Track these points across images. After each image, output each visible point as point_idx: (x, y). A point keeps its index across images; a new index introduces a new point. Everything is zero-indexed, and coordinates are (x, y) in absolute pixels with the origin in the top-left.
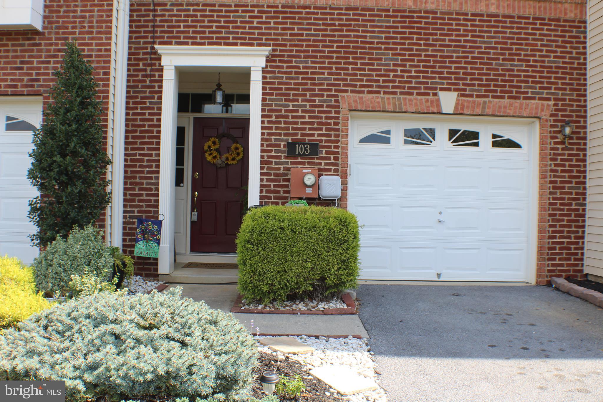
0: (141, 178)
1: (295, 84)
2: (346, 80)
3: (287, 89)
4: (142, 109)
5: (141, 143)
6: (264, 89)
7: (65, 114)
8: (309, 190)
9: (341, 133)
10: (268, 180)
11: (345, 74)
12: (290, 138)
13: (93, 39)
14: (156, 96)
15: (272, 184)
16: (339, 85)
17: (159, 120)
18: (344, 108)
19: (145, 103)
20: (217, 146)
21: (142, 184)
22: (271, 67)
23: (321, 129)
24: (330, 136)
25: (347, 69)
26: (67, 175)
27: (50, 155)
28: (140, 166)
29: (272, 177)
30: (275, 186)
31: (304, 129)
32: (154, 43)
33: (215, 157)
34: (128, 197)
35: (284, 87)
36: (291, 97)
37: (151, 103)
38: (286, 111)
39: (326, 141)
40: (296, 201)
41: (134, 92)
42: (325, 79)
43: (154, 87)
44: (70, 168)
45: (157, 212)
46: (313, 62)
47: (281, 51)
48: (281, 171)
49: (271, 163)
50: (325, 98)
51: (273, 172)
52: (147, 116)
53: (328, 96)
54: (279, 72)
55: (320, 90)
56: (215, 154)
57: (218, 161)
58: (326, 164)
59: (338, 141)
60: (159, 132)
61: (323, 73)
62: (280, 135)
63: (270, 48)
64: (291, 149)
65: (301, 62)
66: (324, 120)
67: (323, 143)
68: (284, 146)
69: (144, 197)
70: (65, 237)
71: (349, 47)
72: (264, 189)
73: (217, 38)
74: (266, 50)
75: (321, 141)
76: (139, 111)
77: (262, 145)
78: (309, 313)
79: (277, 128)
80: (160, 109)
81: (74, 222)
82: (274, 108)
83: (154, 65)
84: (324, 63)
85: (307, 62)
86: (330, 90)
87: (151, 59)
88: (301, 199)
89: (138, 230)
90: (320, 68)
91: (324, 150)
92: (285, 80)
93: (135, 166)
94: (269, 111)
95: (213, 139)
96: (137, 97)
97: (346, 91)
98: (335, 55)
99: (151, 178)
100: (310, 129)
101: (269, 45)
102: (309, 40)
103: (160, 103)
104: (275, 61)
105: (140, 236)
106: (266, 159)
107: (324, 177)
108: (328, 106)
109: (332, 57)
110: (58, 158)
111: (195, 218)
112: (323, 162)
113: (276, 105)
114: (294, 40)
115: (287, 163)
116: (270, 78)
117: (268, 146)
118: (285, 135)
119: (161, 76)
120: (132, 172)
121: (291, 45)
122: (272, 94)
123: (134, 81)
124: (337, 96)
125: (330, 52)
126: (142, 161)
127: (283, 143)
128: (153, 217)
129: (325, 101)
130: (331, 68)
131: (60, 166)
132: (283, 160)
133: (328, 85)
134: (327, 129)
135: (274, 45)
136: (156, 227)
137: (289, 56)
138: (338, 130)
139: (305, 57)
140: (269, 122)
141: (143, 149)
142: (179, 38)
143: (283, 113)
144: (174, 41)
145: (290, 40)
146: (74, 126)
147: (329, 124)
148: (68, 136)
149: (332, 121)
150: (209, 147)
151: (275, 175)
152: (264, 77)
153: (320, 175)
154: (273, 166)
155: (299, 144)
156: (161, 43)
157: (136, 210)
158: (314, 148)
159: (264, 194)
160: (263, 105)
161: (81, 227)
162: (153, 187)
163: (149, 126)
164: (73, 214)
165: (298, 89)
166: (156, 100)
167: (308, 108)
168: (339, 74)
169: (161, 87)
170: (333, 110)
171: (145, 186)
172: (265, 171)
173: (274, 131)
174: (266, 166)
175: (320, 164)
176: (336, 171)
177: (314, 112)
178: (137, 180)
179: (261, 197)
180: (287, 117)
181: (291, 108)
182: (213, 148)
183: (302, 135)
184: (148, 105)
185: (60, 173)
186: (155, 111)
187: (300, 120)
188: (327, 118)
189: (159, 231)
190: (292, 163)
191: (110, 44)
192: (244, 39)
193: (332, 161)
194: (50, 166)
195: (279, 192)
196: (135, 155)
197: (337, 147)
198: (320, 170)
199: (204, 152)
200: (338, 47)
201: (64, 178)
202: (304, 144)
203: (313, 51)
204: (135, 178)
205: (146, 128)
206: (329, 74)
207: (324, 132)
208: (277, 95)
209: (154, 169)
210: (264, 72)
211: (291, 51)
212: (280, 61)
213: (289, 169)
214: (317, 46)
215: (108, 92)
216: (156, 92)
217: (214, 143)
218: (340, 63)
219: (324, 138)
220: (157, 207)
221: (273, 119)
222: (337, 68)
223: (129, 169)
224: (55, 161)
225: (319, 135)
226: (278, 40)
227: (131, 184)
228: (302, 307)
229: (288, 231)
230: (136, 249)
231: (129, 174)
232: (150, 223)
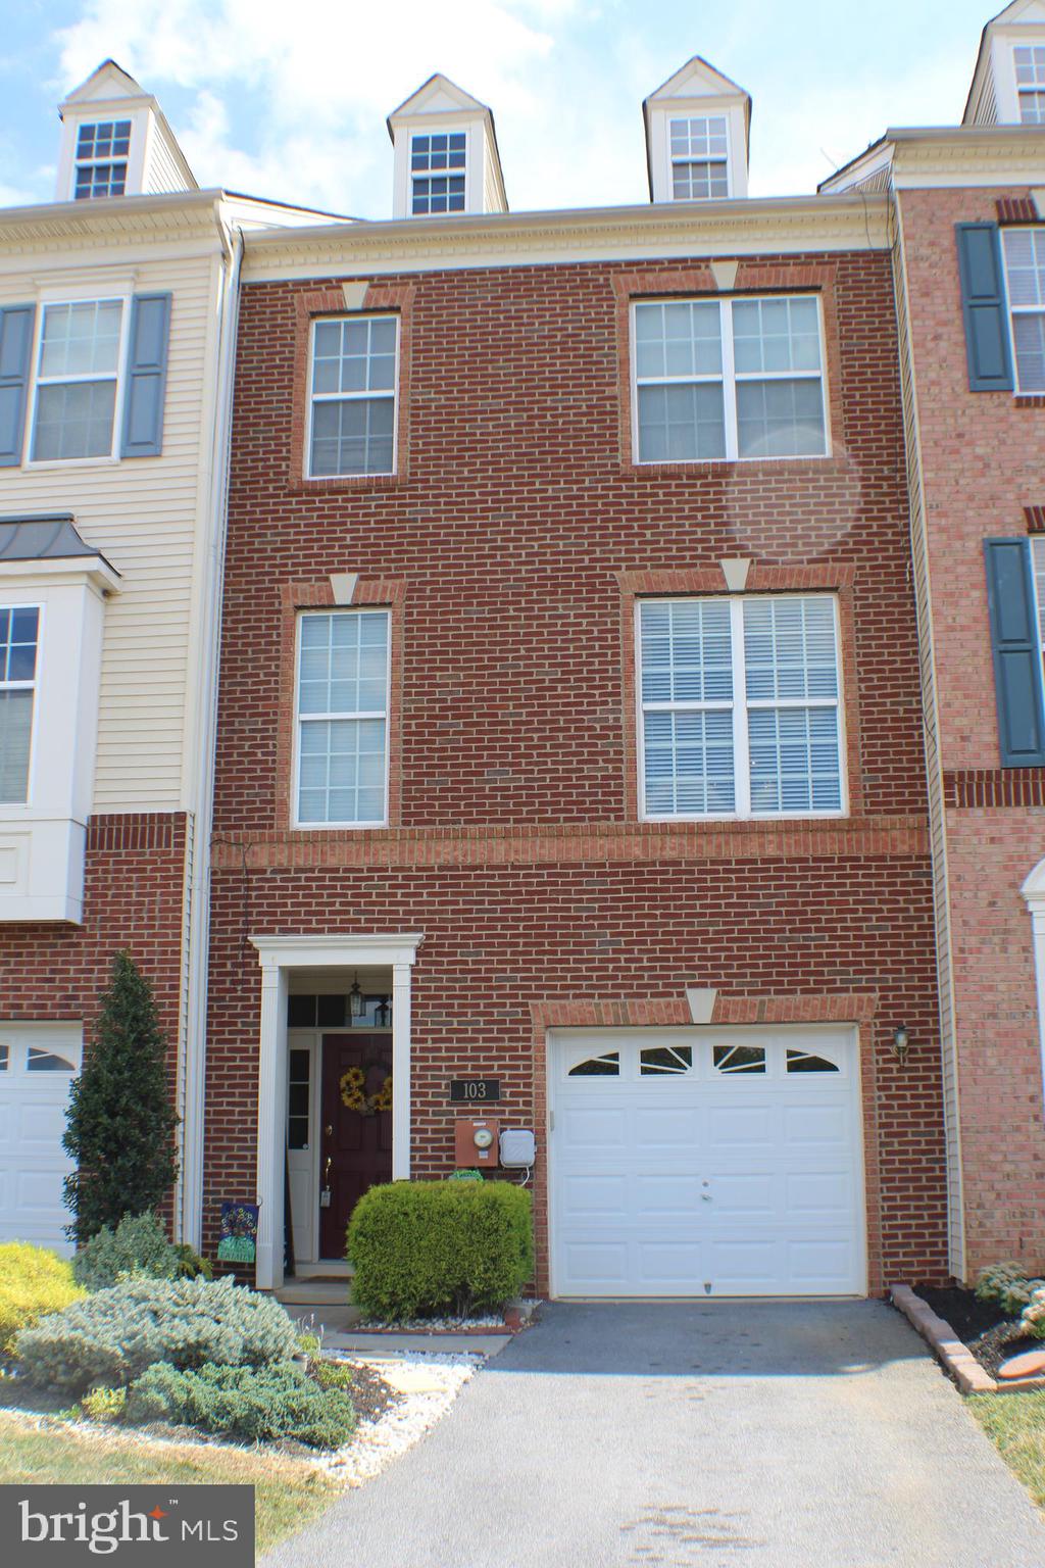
0: (230, 1140)
1: (462, 989)
2: (540, 979)
3: (448, 997)
4: (230, 1032)
5: (230, 1086)
6: (413, 997)
7: (115, 1056)
8: (483, 1155)
9: (533, 1063)
10: (422, 1140)
11: (537, 970)
12: (455, 1073)
13: (154, 935)
14: (252, 1012)
15: (429, 1146)
16: (529, 987)
17: (257, 1050)
18: (537, 1022)
19: (235, 1024)
20: (361, 1081)
21: (232, 1148)
22: (424, 963)
23: (503, 1058)
24: (517, 1067)
25: (541, 962)
26: (117, 1142)
27: (94, 1114)
28: (229, 1122)
29: (430, 1135)
30: (433, 1149)
31: (477, 1058)
32: (248, 931)
33: (357, 1100)
34: (211, 1170)
35: (444, 994)
36: (456, 1010)
37: (244, 1024)
38: (448, 1031)
39: (512, 1077)
40: (463, 1172)
41: (219, 1007)
42: (508, 979)
43: (248, 999)
44: (120, 1133)
45: (254, 1193)
46: (488, 954)
47: (439, 937)
48: (443, 1126)
49: (426, 1113)
50: (508, 1009)
51: (430, 1127)
52: (238, 1045)
53: (512, 1005)
54: (437, 971)
55: (499, 996)
56: (358, 1094)
57: (362, 1107)
58: (512, 1113)
59: (529, 1076)
60: (256, 1068)
61: (504, 971)
62: (439, 1068)
63: (420, 935)
64: (457, 1090)
65: (469, 954)
66: (507, 1044)
67: (507, 1080)
68: (447, 1086)
69: (235, 1170)
70: (114, 1228)
71: (542, 927)
72: (418, 1155)
73: (342, 921)
74: (416, 938)
75: (503, 1076)
76: (227, 1036)
77: (413, 1086)
78: (448, 1333)
79: (435, 1059)
80: (258, 1032)
81: (125, 1208)
82: (429, 1026)
83: (249, 964)
84: (504, 953)
85: (478, 954)
86: (516, 996)
87: (244, 956)
88: (473, 1168)
89: (223, 1221)
90: (500, 962)
91: (508, 1090)
92: (445, 984)
93: (221, 1122)
94: (423, 1032)
95: (353, 1070)
96: (223, 1015)
97: (540, 997)
98: (521, 941)
99: (245, 1140)
100: (486, 1058)
101: (419, 930)
102: (482, 919)
103: (259, 1024)
104: (429, 954)
105: (226, 1230)
106: (419, 1107)
107: (508, 1134)
108: (511, 1022)
109: (517, 945)
110: (104, 1119)
111: (327, 1202)
112: (507, 1109)
113: (433, 1023)
114: (458, 920)
115: (451, 1113)
116: (423, 980)
117: (421, 1086)
118: (448, 1068)
119: (259, 982)
120: (216, 1130)
121: (453, 929)
122: (427, 1006)
123: (219, 991)
124: (526, 1005)
125: (513, 936)
126: (232, 1113)
127: (444, 1082)
128: (248, 1200)
129: (507, 1014)
130: (516, 962)
131: (106, 1130)
132: (444, 1108)
133: (512, 987)
134: (512, 1058)
135: (428, 929)
136: (250, 1216)
137: (450, 946)
138: (528, 1058)
139: (475, 945)
140: (423, 1050)
141: (233, 1095)
142: (285, 922)
143: (444, 1035)
144: (277, 927)
145: (453, 921)
146: (126, 1075)
147: (515, 1049)
148: (119, 1087)
149: (520, 1044)
150: (348, 1083)
151: (435, 1131)
152: (414, 980)
153: (503, 1130)
154: (430, 1117)
155: (469, 1083)
156: (259, 931)
157: (222, 1189)
158: (493, 1089)
159: (417, 1162)
160: (413, 1023)
161: (135, 1214)
162: (248, 1154)
163: (242, 1059)
164: (124, 1197)
165: (465, 997)
166: (251, 1019)
167: (482, 1026)
168: (529, 970)
169: (259, 998)
170: (521, 1027)
171: (235, 1153)
172: (418, 1125)
173: (430, 1063)
174: (419, 1118)
175: (503, 1112)
176: (528, 1122)
177: (491, 1031)
178: (225, 1144)
179: (413, 1168)
180: (450, 1040)
181: (455, 1026)
182: (355, 1084)
183: (474, 1068)
184: (239, 1027)
185: (107, 1140)
186: (251, 1036)
187: (469, 1046)
188: (511, 1040)
189: (255, 1221)
190: (460, 1113)
191: (179, 944)
192: (383, 921)
193: (521, 1107)
194: (96, 1126)
195: (439, 1158)
196: (221, 1104)
197: (528, 1085)
198: (503, 1122)
199: (340, 1092)
200: (525, 928)
201: (112, 1146)
202: (477, 1082)
203: (488, 936)
204: (221, 1139)
205: (238, 1063)
206: (513, 970)
207: (508, 1062)
208: (434, 1006)
209: (249, 1125)
210: (413, 971)
211: (455, 937)
212: (439, 954)
213: (452, 1122)
214: (495, 928)
215: (176, 1014)
216: (251, 1007)
217: (356, 1077)
218: (530, 953)
219: (507, 1072)
220: (254, 1184)
221: (430, 1044)
222: (524, 961)
223: (212, 1127)
224: (100, 1124)
225: (501, 1067)
226: (433, 920)
227: (215, 1149)
228: (439, 1325)
229: (413, 1218)
230: (220, 1251)
231: (212, 1135)
232: (241, 1210)
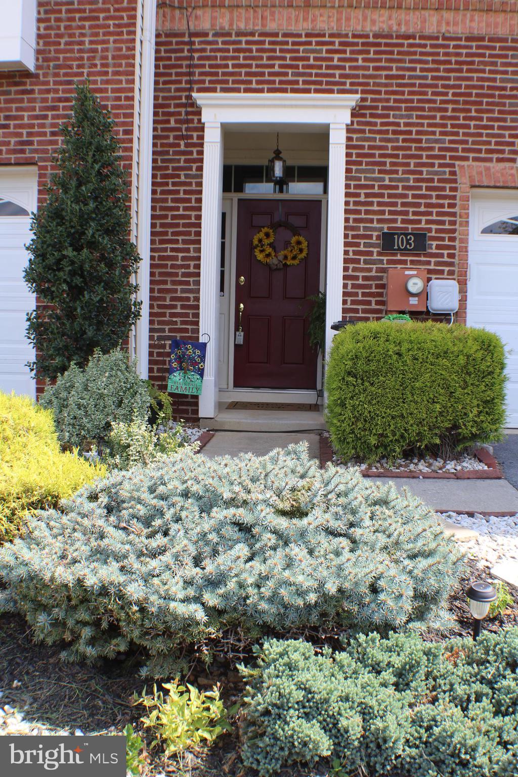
0: (174, 283)
1: (394, 148)
2: (466, 142)
3: (381, 156)
4: (174, 184)
5: (174, 234)
6: (348, 155)
7: (78, 187)
8: (413, 301)
9: (458, 219)
10: (353, 286)
11: (464, 134)
12: (386, 226)
13: (107, 82)
14: (194, 166)
15: (360, 291)
16: (456, 150)
17: (199, 201)
18: (463, 182)
19: (179, 176)
20: (271, 240)
21: (176, 291)
22: (359, 123)
23: (430, 214)
24: (443, 223)
25: (468, 127)
26: (82, 276)
27: (58, 247)
28: (173, 266)
29: (360, 282)
30: (364, 294)
31: (407, 213)
32: (191, 90)
33: (268, 255)
34: (156, 310)
35: (377, 152)
36: (388, 167)
37: (186, 176)
38: (380, 187)
39: (437, 231)
40: (395, 315)
41: (163, 161)
42: (437, 141)
43: (191, 153)
44: (87, 266)
45: (197, 331)
46: (418, 117)
47: (373, 100)
48: (373, 274)
49: (358, 261)
50: (436, 168)
51: (361, 274)
52: (182, 195)
53: (440, 165)
54: (370, 131)
55: (428, 157)
56: (269, 250)
57: (273, 261)
58: (437, 264)
59: (454, 231)
60: (199, 217)
61: (434, 133)
62: (371, 221)
63: (359, 96)
64: (388, 241)
65: (401, 117)
66: (434, 201)
67: (433, 234)
68: (378, 237)
69: (179, 310)
70: (82, 365)
71: (470, 95)
72: (349, 299)
73: (281, 82)
74: (352, 100)
75: (430, 230)
76: (171, 188)
77: (346, 236)
78: (434, 476)
79: (367, 212)
80: (200, 184)
81: (97, 344)
82: (363, 182)
83: (192, 121)
84: (434, 117)
85: (410, 117)
86: (444, 157)
87: (187, 113)
88: (403, 312)
89: (173, 356)
90: (429, 125)
91: (434, 243)
92: (378, 143)
93: (166, 266)
94: (356, 187)
96: (167, 168)
97: (467, 159)
98: (450, 106)
99: (188, 283)
100: (414, 213)
101: (356, 92)
102: (414, 85)
103: (201, 176)
104: (364, 115)
105: (175, 365)
106: (351, 256)
107: (434, 283)
108: (439, 181)
109: (446, 110)
110: (69, 252)
111: (240, 340)
112: (433, 260)
113: (366, 179)
114: (391, 85)
115: (381, 262)
116: (358, 139)
117: (354, 237)
118: (379, 221)
119: (201, 137)
120: (161, 274)
121: (386, 93)
122: (360, 163)
123: (162, 145)
124: (453, 166)
125: (442, 102)
126: (176, 258)
127: (375, 234)
128: (190, 338)
129: (436, 173)
130: (445, 126)
131: (72, 263)
132: (375, 257)
133: (440, 149)
134: (438, 214)
135: (363, 92)
136: (198, 352)
137: (384, 108)
138: (454, 214)
139: (407, 109)
140: (356, 203)
141: (177, 242)
142: (227, 82)
143: (376, 190)
144: (219, 86)
145: (386, 85)
146: (92, 205)
147: (442, 206)
148: (84, 219)
149: (446, 202)
150: (260, 241)
151: (365, 278)
152: (349, 139)
153: (429, 280)
154: (362, 265)
155: (399, 235)
156: (200, 90)
157: (167, 328)
158: (421, 240)
159: (348, 306)
160: (347, 178)
161: (106, 351)
162: (191, 296)
163: (185, 209)
164: (90, 333)
165: (397, 156)
166: (194, 172)
167: (411, 183)
168: (457, 134)
169: (201, 153)
170: (448, 186)
171: (179, 294)
172: (350, 273)
173: (363, 216)
174: (351, 266)
175: (429, 263)
176: (451, 273)
177: (420, 188)
178: (169, 286)
179: (344, 311)
180: (382, 195)
181: (387, 182)
182: (266, 242)
183: (403, 221)
184: (183, 179)
185: (73, 273)
186: (194, 187)
187: (400, 201)
188: (438, 197)
189: (203, 357)
190: (389, 262)
191: (132, 90)
192: (320, 83)
193: (446, 259)
194: (59, 261)
195: (369, 303)
196: (165, 250)
197: (452, 239)
198: (430, 271)
199: (253, 248)
200: (454, 95)
201: (78, 281)
202: (406, 235)
203: (419, 101)
204: (165, 282)
205: (181, 212)
206: (442, 133)
207: (435, 218)
208: (367, 164)
209: (192, 270)
210: (348, 131)
211: (388, 100)
212: (372, 115)
213: (384, 270)
214: (426, 94)
215: (131, 158)
216: (194, 161)
217: (267, 235)
218: (458, 118)
219: (434, 227)
220: (197, 323)
221: (362, 199)
222: (453, 126)
223: (157, 271)
224: (64, 257)
225: (428, 222)
226: (368, 84)
227: (160, 291)
228: (422, 467)
230: (170, 384)
231: (157, 278)
232: (189, 346)
